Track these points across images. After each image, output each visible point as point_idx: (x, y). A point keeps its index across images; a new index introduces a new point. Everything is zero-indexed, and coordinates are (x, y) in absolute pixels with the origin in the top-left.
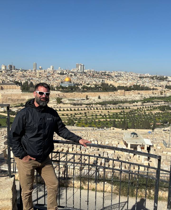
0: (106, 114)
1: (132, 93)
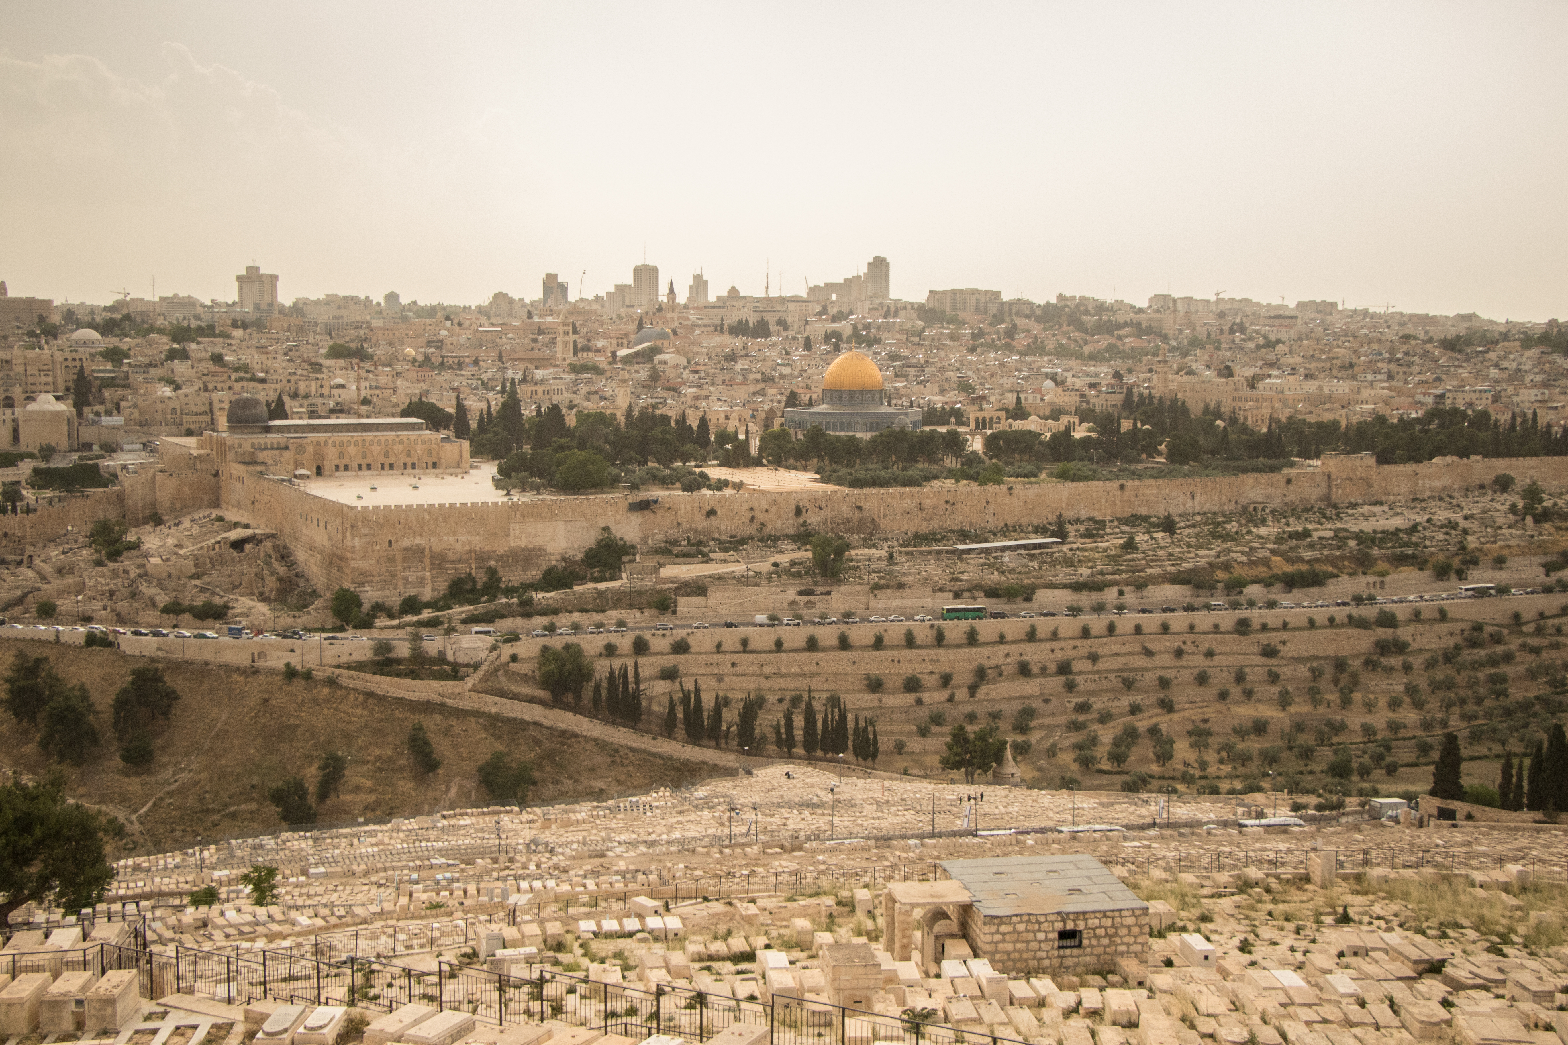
0: (1247, 670)
1: (1439, 478)
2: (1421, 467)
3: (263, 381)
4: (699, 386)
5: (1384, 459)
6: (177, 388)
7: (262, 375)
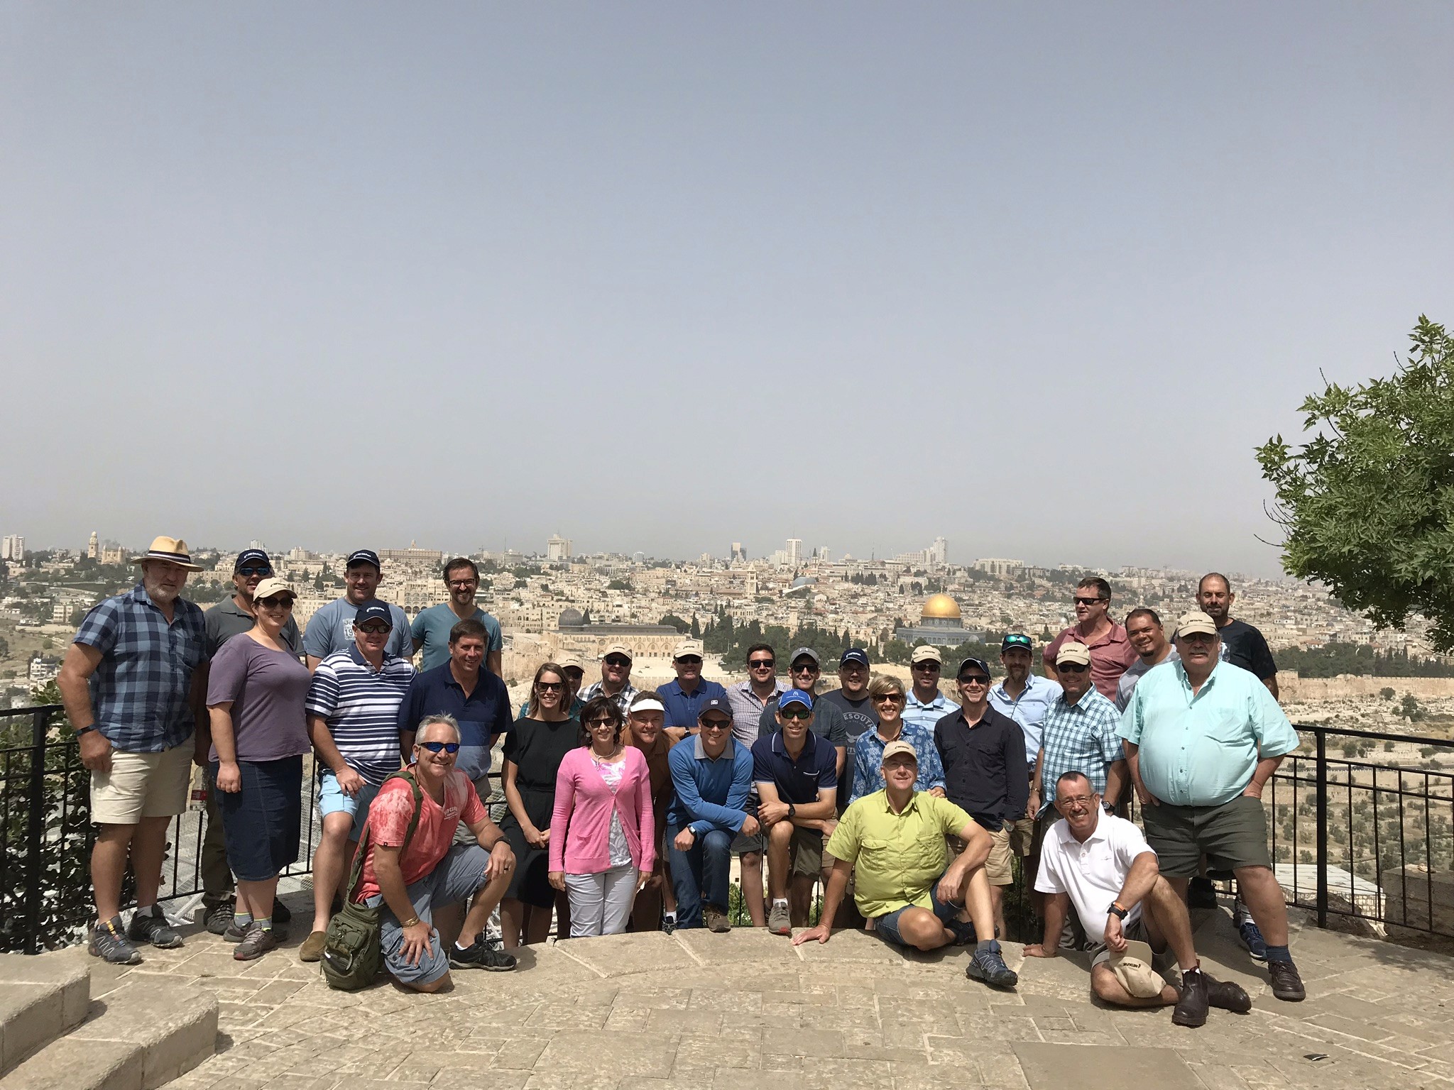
1: (1342, 689)
2: (1329, 681)
3: (573, 601)
4: (837, 613)
5: (1303, 674)
6: (522, 604)
7: (572, 598)
